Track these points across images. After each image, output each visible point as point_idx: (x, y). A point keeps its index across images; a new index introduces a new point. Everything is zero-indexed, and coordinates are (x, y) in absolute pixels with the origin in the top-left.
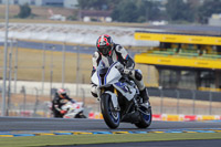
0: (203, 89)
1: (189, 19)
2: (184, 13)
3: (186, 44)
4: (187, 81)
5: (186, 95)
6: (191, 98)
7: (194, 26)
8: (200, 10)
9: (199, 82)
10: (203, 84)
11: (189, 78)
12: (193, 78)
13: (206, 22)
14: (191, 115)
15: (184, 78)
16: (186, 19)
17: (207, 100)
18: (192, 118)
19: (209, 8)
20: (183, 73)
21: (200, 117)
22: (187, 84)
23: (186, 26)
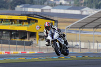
0: (13, 39)
1: (6, 8)
2: (4, 5)
3: (5, 19)
4: (6, 36)
5: (6, 42)
6: (8, 44)
7: (9, 11)
8: (11, 3)
9: (11, 36)
10: (13, 37)
11: (7, 34)
12: (8, 34)
13: (14, 9)
14: (8, 51)
15: (4, 35)
16: (5, 8)
17: (15, 44)
18: (9, 53)
19: (15, 3)
20: (4, 32)
21: (12, 52)
22: (6, 37)
23: (5, 11)
